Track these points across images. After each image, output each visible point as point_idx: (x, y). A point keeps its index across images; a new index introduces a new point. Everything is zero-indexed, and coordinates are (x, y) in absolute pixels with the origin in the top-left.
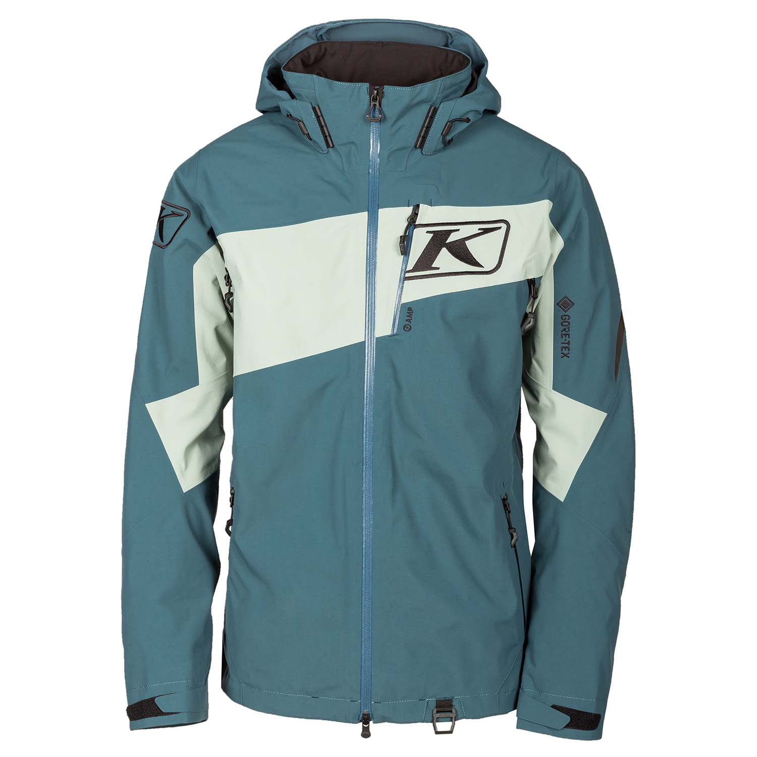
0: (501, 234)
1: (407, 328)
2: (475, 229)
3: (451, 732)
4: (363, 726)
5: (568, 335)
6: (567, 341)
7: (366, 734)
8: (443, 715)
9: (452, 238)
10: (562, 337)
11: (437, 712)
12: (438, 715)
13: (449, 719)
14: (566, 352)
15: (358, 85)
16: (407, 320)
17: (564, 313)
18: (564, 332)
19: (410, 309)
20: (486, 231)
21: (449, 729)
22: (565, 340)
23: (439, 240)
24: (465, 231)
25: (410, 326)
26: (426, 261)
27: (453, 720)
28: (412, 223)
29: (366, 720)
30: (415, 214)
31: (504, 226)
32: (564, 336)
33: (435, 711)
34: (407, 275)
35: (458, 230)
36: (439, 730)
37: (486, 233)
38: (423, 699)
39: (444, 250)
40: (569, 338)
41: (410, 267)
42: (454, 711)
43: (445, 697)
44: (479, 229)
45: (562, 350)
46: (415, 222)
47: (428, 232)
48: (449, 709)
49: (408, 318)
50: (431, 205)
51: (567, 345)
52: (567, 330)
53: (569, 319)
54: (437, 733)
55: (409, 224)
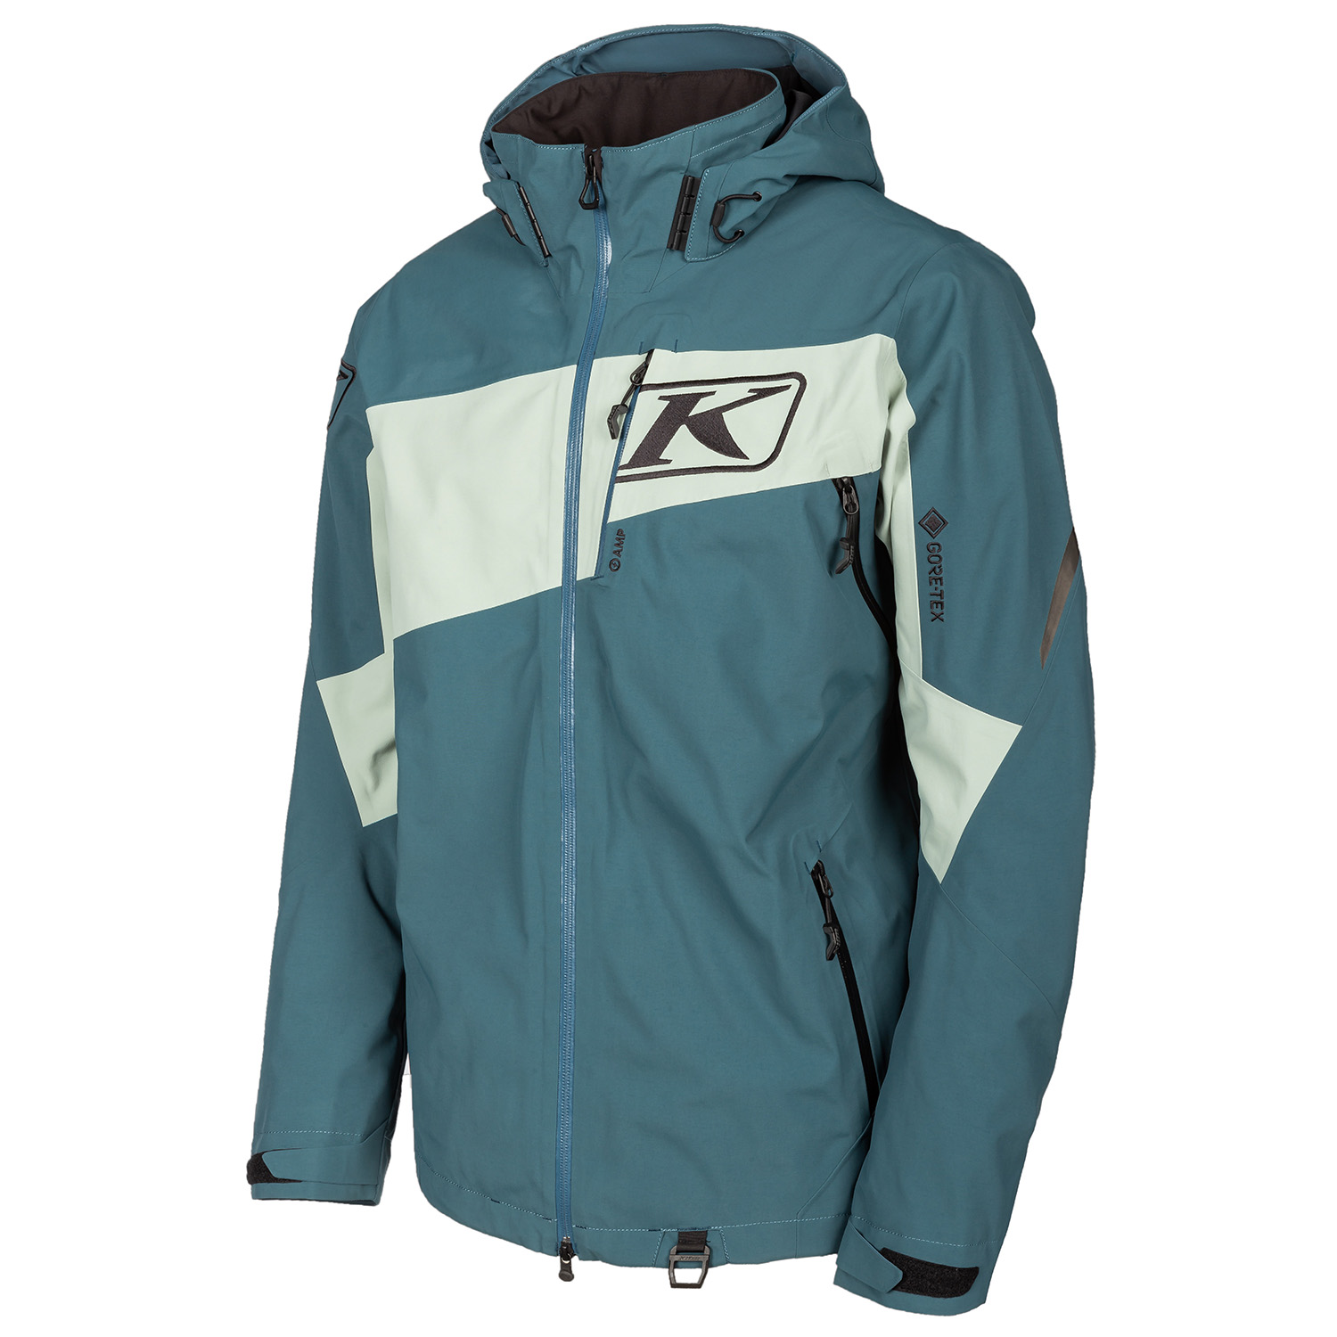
0: (787, 398)
1: (615, 565)
2: (742, 390)
3: (698, 1286)
4: (561, 1262)
5: (940, 579)
6: (938, 592)
7: (566, 1274)
8: (686, 1257)
9: (701, 407)
10: (931, 584)
11: (678, 1252)
12: (677, 1258)
13: (697, 1264)
14: (938, 611)
15: (570, 147)
16: (615, 552)
17: (931, 540)
18: (933, 574)
19: (620, 532)
20: (762, 394)
21: (696, 1280)
22: (936, 589)
23: (678, 412)
24: (725, 394)
25: (619, 563)
26: (651, 450)
27: (704, 1265)
28: (638, 383)
29: (566, 1253)
30: (643, 368)
31: (795, 384)
32: (934, 581)
33: (674, 1249)
34: (621, 473)
35: (713, 393)
36: (679, 1280)
37: (760, 398)
38: (657, 1228)
39: (683, 429)
40: (941, 584)
41: (625, 460)
42: (707, 1251)
43: (694, 1226)
44: (751, 391)
45: (931, 607)
46: (641, 380)
47: (661, 398)
48: (699, 1247)
49: (617, 548)
50: (676, 351)
51: (938, 599)
52: (938, 570)
53: (940, 549)
54: (674, 1285)
55: (633, 385)
